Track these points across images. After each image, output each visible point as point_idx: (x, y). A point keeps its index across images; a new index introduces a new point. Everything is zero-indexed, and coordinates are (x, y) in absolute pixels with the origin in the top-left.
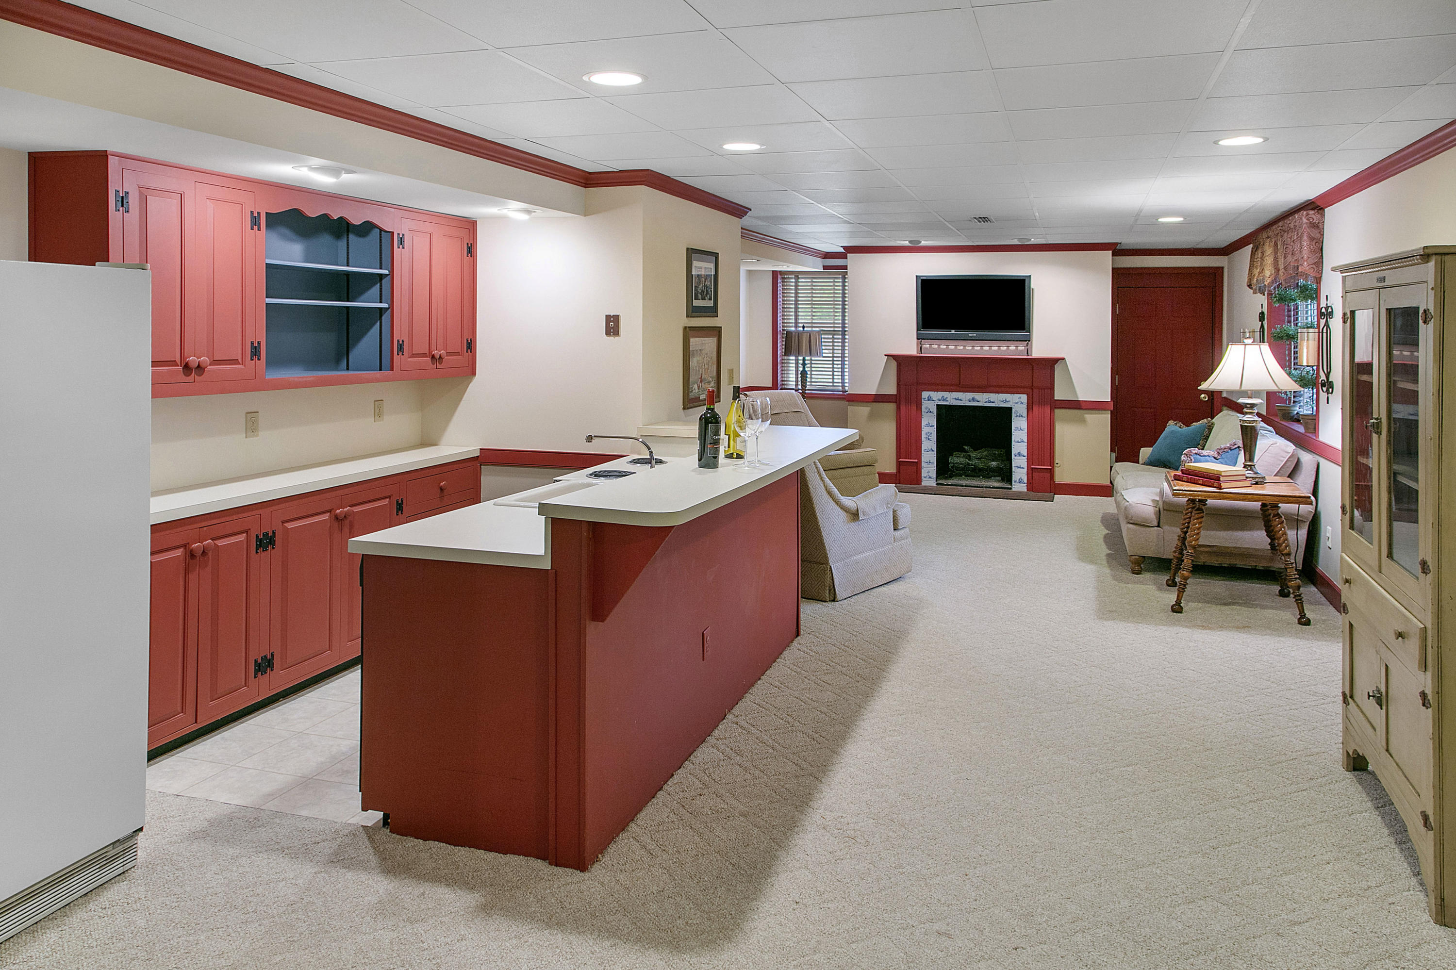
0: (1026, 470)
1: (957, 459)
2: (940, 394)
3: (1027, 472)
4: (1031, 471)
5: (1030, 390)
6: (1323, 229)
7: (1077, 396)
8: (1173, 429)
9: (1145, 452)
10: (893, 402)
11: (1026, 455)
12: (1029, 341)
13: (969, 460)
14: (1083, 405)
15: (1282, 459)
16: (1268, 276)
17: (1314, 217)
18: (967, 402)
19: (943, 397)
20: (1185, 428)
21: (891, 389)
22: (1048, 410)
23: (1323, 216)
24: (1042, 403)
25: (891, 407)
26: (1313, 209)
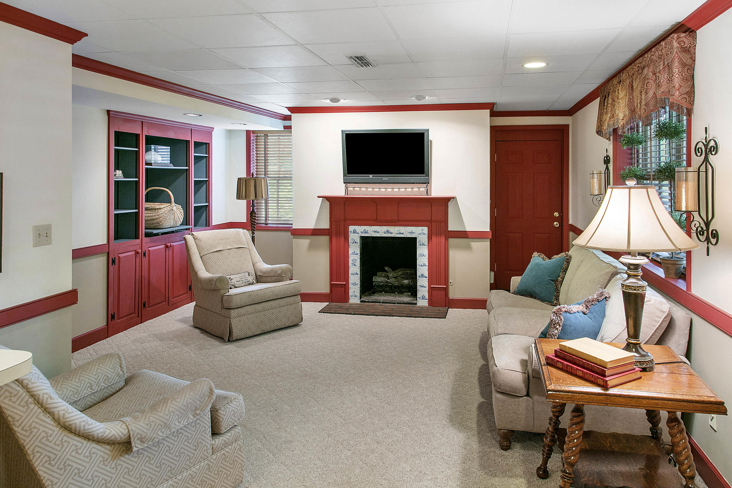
0: (427, 289)
1: (378, 279)
2: (363, 228)
3: (428, 290)
4: (431, 290)
5: (430, 224)
6: (695, 53)
7: (465, 228)
8: (537, 261)
9: (515, 281)
10: (328, 235)
11: (427, 276)
12: (429, 183)
13: (388, 279)
14: (469, 235)
15: (657, 319)
16: (621, 118)
17: (685, 40)
18: (384, 234)
19: (365, 230)
20: (548, 261)
21: (325, 225)
22: (443, 239)
23: (695, 38)
24: (439, 234)
25: (325, 239)
26: (685, 32)
